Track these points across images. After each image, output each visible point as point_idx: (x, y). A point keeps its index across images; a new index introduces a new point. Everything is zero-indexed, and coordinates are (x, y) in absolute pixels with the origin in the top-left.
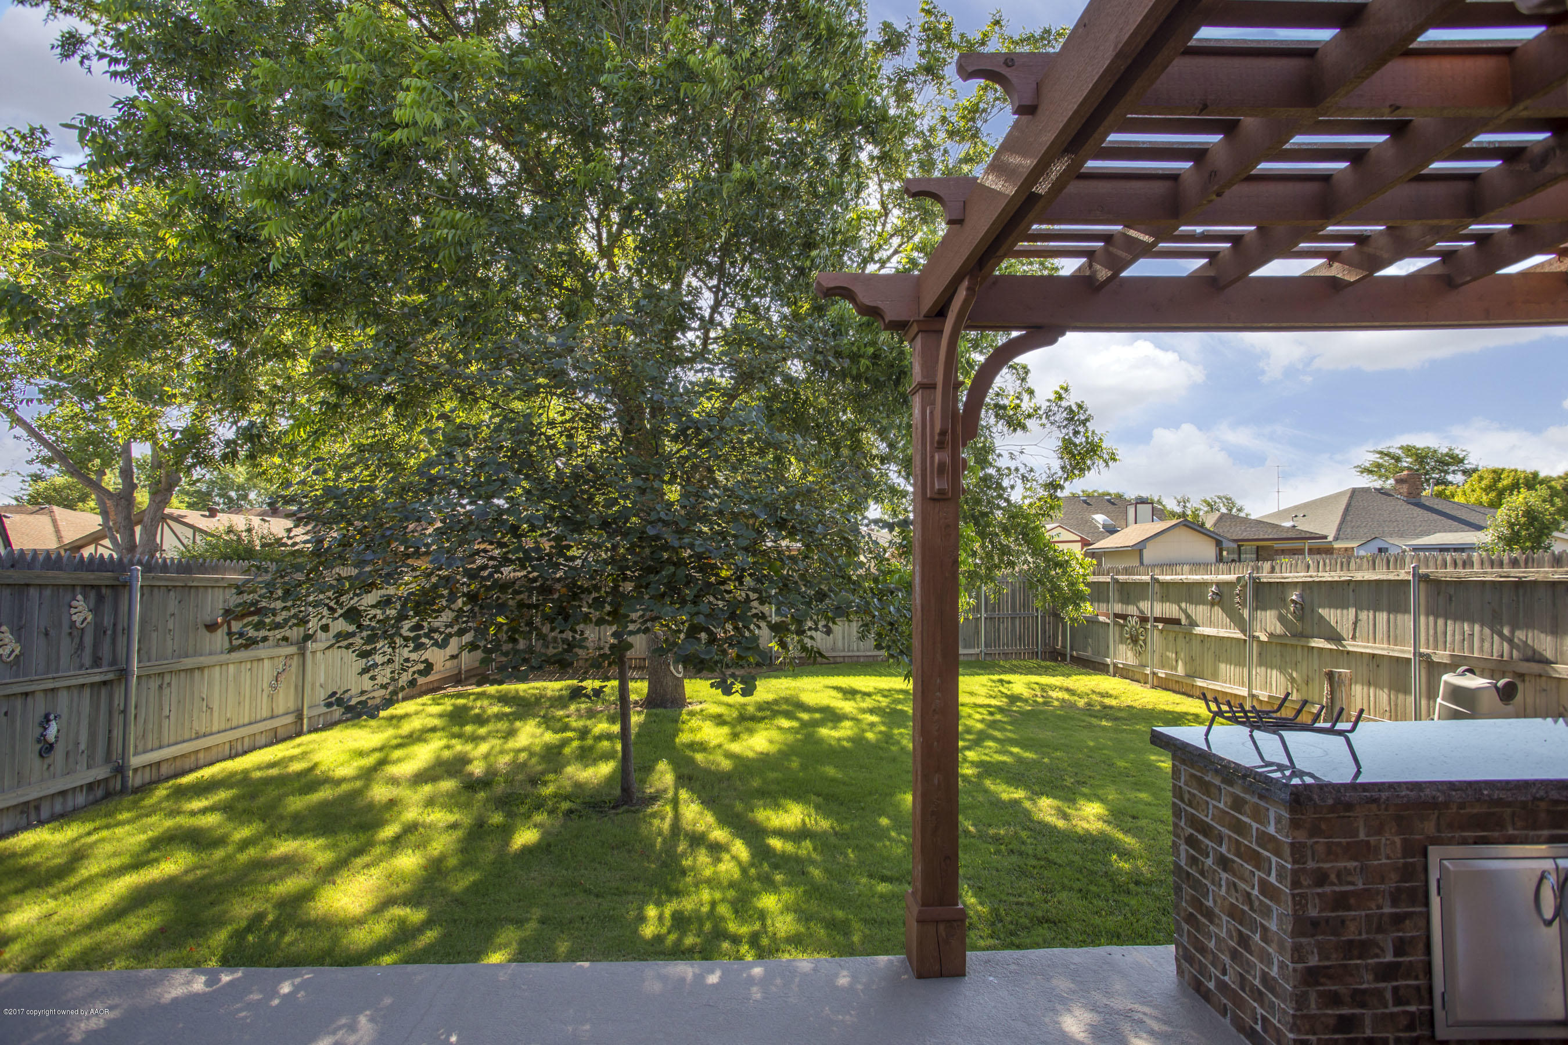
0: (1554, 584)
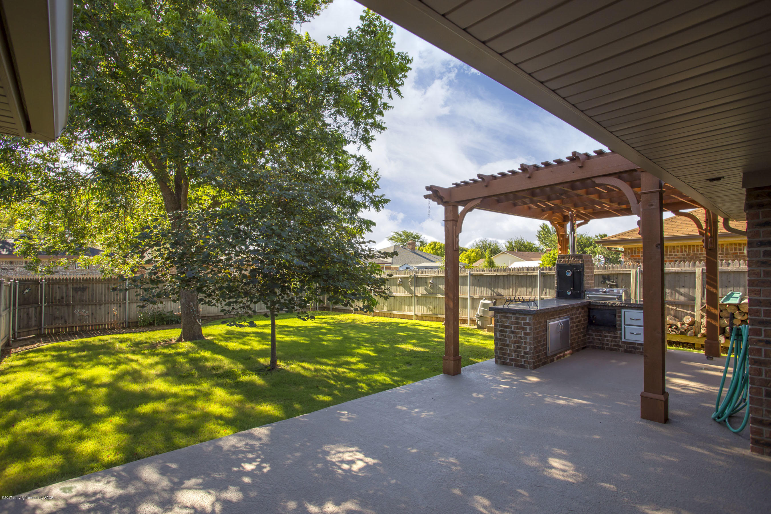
0: (504, 276)
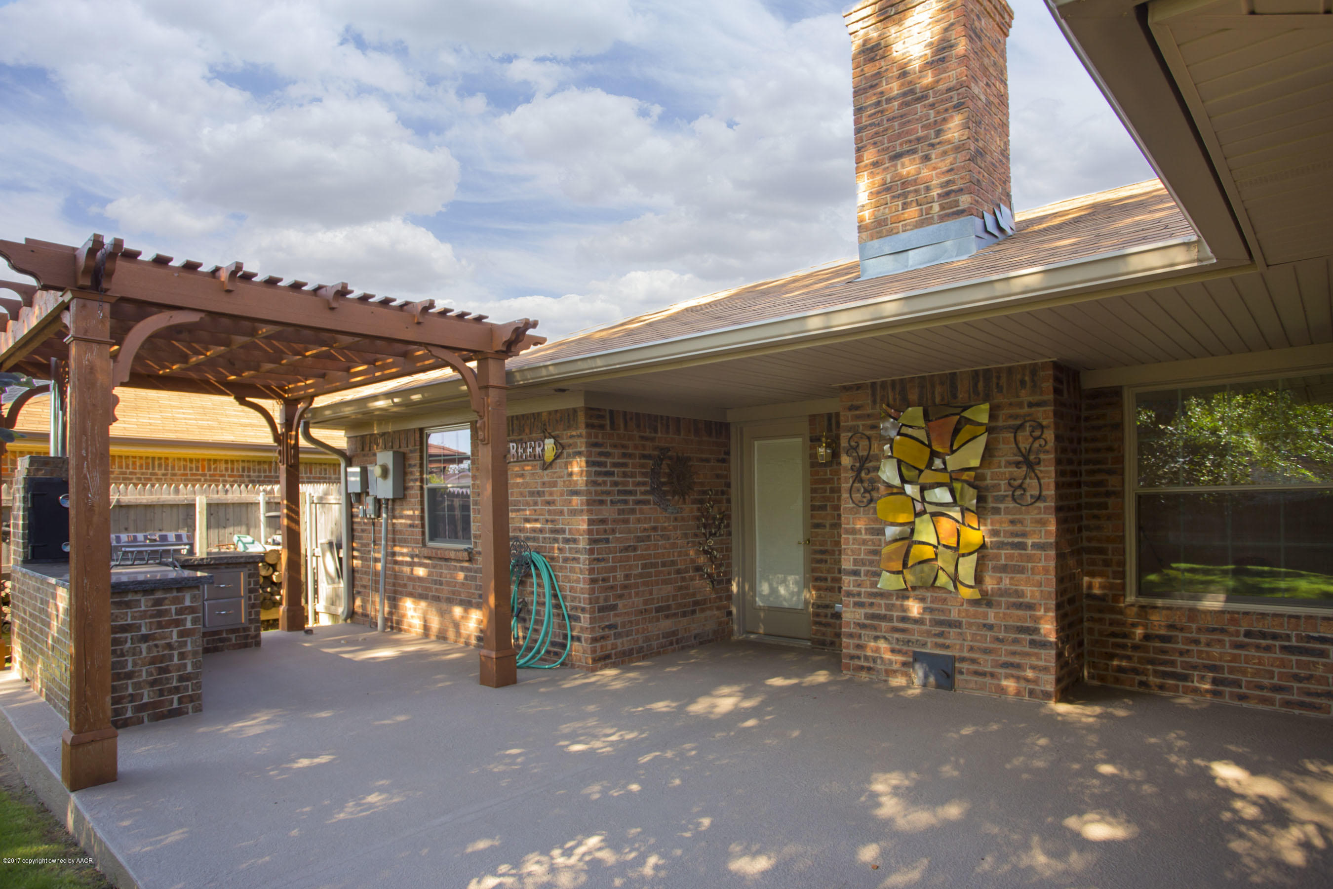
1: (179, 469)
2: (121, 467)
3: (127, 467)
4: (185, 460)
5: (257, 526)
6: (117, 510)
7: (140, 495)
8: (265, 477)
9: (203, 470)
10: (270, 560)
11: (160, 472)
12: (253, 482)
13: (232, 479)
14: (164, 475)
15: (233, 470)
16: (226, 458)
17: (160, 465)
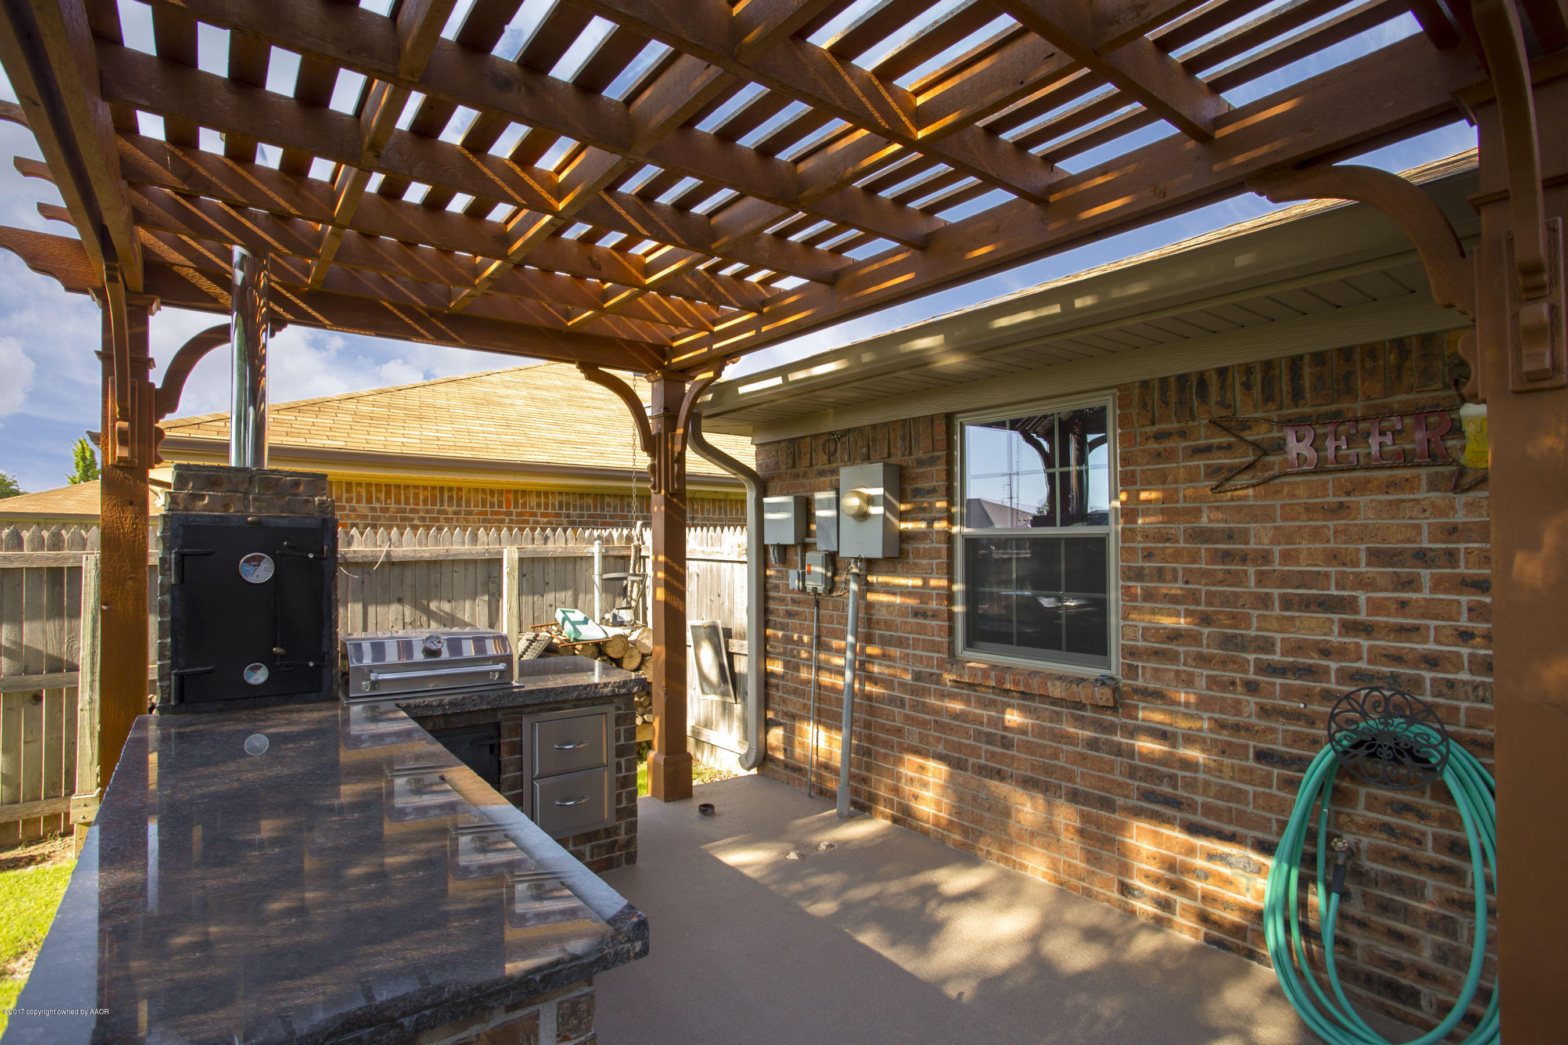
1: (476, 506)
2: (398, 502)
3: (407, 502)
4: (484, 491)
5: (589, 591)
6: (387, 568)
7: (420, 545)
8: (589, 516)
9: (508, 507)
10: (613, 652)
11: (450, 510)
12: (573, 524)
13: (545, 520)
14: (455, 513)
15: (546, 507)
16: (539, 488)
17: (451, 499)
